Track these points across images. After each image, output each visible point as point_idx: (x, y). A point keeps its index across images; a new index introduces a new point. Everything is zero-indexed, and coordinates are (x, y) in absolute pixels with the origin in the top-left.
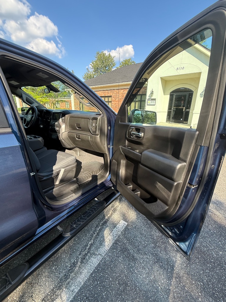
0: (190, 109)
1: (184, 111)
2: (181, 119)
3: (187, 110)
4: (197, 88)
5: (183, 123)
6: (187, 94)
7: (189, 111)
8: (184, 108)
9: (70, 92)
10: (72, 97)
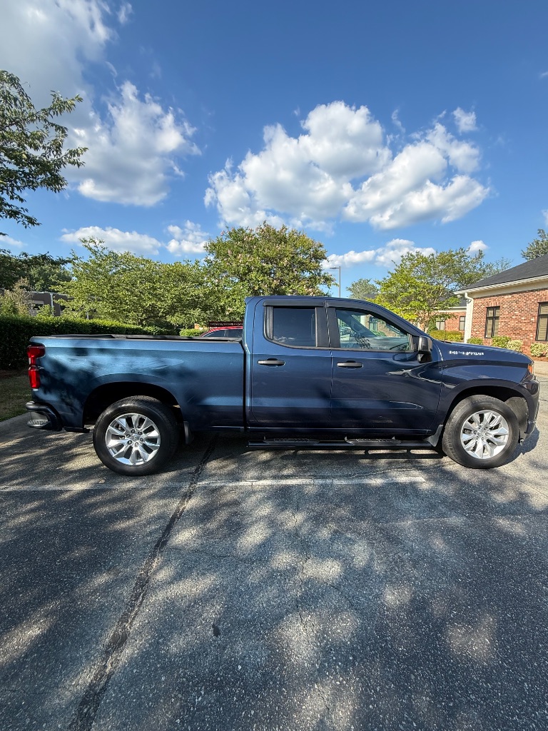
9: (466, 296)
10: (470, 307)
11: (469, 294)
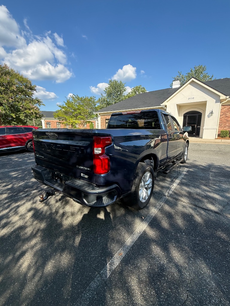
0: (200, 126)
1: (195, 127)
2: (194, 134)
3: (198, 127)
4: (205, 111)
5: (196, 137)
6: (197, 115)
7: (200, 127)
8: (196, 125)
9: (98, 115)
10: (99, 119)
11: (99, 114)
